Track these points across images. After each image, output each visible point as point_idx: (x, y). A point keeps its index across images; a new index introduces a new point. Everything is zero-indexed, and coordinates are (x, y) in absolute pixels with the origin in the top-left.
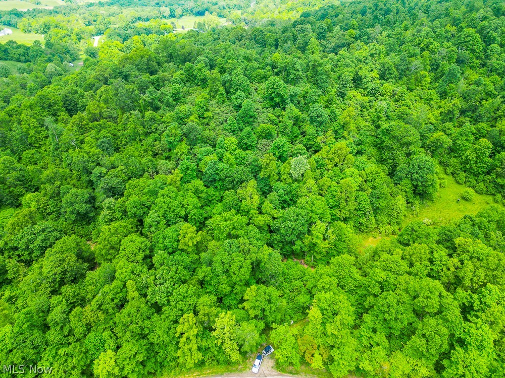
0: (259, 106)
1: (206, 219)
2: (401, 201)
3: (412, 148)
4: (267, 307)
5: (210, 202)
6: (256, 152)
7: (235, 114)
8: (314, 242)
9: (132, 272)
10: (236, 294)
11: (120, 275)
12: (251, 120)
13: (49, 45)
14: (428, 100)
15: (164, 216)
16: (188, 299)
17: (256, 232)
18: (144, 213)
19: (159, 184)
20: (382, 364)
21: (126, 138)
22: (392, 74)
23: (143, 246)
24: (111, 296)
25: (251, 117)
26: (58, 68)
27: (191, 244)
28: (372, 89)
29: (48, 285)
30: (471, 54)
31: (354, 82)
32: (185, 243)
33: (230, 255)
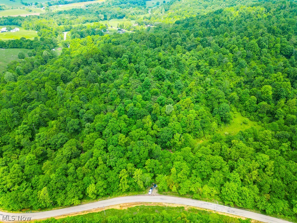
0: (152, 80)
1: (129, 132)
2: (214, 124)
3: (221, 100)
4: (155, 168)
5: (130, 124)
6: (150, 102)
7: (141, 83)
8: (175, 142)
9: (100, 154)
10: (142, 163)
11: (95, 155)
12: (148, 87)
13: (42, 39)
14: (231, 76)
15: (112, 131)
16: (123, 164)
17: (150, 138)
18: (103, 129)
19: (109, 117)
20: (198, 188)
21: (92, 95)
22: (215, 63)
23: (104, 144)
24: (93, 163)
25: (148, 85)
26: (49, 53)
27: (123, 143)
28: (205, 71)
29: (66, 159)
30: (254, 53)
31: (197, 67)
32: (121, 142)
33: (140, 147)
